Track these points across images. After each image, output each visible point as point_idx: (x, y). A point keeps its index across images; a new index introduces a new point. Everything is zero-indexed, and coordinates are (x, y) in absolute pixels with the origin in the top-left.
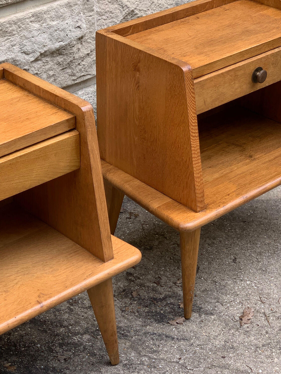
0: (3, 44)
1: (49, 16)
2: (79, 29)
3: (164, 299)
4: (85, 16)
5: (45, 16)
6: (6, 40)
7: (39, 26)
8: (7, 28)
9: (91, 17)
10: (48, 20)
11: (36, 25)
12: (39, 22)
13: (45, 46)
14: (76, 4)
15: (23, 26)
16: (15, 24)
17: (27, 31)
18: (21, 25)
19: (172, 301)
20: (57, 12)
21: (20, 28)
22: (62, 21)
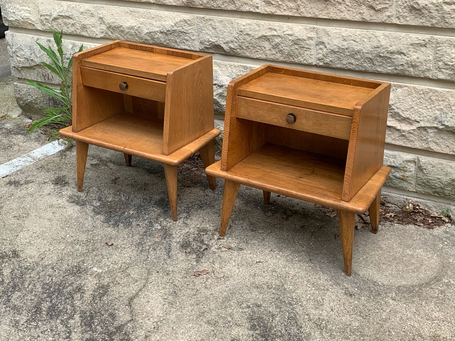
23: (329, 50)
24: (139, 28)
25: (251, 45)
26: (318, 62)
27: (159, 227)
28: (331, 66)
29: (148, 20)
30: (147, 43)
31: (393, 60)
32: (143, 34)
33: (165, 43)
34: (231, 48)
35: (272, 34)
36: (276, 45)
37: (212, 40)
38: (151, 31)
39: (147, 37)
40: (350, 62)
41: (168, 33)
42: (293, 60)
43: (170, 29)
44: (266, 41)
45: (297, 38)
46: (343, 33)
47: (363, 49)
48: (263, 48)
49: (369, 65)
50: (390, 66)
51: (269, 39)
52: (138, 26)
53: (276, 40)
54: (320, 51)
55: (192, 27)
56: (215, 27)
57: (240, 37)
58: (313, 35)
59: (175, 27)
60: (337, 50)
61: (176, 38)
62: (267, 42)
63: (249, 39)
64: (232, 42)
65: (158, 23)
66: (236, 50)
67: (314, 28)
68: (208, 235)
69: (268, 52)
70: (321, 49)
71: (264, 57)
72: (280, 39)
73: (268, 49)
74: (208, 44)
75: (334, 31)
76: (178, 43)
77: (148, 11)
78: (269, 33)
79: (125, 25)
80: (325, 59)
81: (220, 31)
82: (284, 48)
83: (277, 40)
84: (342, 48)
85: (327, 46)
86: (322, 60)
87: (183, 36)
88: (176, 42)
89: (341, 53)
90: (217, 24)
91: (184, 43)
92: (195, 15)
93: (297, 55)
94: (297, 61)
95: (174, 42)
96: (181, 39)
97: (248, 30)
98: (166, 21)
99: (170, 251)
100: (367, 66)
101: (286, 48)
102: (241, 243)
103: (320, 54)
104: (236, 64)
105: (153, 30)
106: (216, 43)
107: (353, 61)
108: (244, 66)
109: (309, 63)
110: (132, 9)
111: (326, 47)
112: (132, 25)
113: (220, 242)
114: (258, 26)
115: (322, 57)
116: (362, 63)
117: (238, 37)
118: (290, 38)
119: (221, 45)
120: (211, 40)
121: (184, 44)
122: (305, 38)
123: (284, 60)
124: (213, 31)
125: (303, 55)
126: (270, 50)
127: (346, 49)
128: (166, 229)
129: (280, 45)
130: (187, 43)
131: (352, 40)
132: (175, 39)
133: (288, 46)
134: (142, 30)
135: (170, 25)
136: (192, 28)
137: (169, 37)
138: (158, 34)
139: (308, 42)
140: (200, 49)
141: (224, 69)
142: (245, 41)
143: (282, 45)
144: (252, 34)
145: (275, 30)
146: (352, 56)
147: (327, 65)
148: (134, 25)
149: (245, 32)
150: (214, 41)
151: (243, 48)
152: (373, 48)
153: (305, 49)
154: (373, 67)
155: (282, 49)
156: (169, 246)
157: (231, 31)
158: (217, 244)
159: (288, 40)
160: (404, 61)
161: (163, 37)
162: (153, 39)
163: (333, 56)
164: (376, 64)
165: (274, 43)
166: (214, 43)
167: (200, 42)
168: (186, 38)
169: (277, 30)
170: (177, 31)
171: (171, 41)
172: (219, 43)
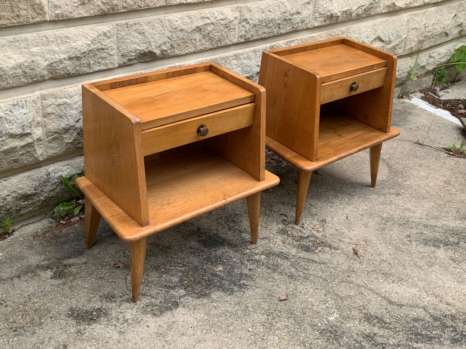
1: (243, 57)
2: (258, 67)
3: (308, 237)
5: (241, 57)
7: (237, 62)
8: (219, 61)
10: (242, 59)
11: (235, 62)
12: (237, 59)
14: (259, 51)
16: (224, 59)
17: (230, 64)
19: (313, 239)
20: (248, 55)
21: (226, 62)
22: (250, 61)
23: (252, 25)
24: (32, 63)
25: (182, 41)
26: (239, 39)
28: (250, 40)
29: (44, 47)
31: (293, 20)
32: (40, 70)
34: (163, 51)
35: (205, 23)
37: (140, 49)
38: (52, 62)
43: (86, 50)
44: (197, 32)
46: (261, 6)
47: (275, 17)
48: (194, 41)
50: (289, 27)
51: (201, 29)
52: (30, 60)
53: (209, 28)
55: (111, 39)
56: (143, 32)
57: (173, 36)
58: (237, 14)
59: (91, 46)
60: (258, 23)
61: (90, 60)
62: (197, 33)
63: (181, 35)
64: (165, 43)
65: (63, 47)
66: (166, 51)
69: (198, 43)
70: (243, 26)
71: (194, 50)
72: (212, 26)
74: (134, 54)
76: (91, 66)
77: (40, 35)
78: (200, 23)
79: (8, 65)
81: (149, 34)
82: (215, 34)
83: (210, 28)
84: (261, 21)
85: (250, 22)
86: (244, 37)
87: (99, 54)
90: (145, 27)
91: (99, 63)
92: (114, 23)
93: (225, 38)
95: (84, 67)
96: (95, 59)
97: (181, 25)
98: (76, 41)
101: (217, 34)
103: (242, 31)
105: (57, 58)
106: (145, 50)
109: (233, 43)
110: (10, 38)
111: (248, 23)
112: (19, 61)
114: (190, 17)
118: (222, 22)
119: (154, 51)
120: (138, 48)
124: (140, 37)
125: (229, 37)
127: (264, 20)
129: (211, 32)
130: (103, 62)
131: (268, 11)
132: (88, 62)
133: (219, 31)
134: (38, 64)
135: (85, 45)
136: (111, 41)
137: (82, 60)
138: (65, 62)
139: (234, 22)
140: (120, 64)
143: (214, 31)
144: (186, 29)
145: (207, 18)
148: (22, 60)
149: (179, 28)
150: (142, 48)
151: (173, 48)
152: (281, 14)
153: (231, 30)
154: (278, 31)
155: (213, 36)
157: (162, 31)
160: (299, 19)
166: (144, 51)
167: (122, 55)
168: (104, 55)
169: (210, 18)
170: (94, 49)
171: (82, 66)
172: (151, 50)
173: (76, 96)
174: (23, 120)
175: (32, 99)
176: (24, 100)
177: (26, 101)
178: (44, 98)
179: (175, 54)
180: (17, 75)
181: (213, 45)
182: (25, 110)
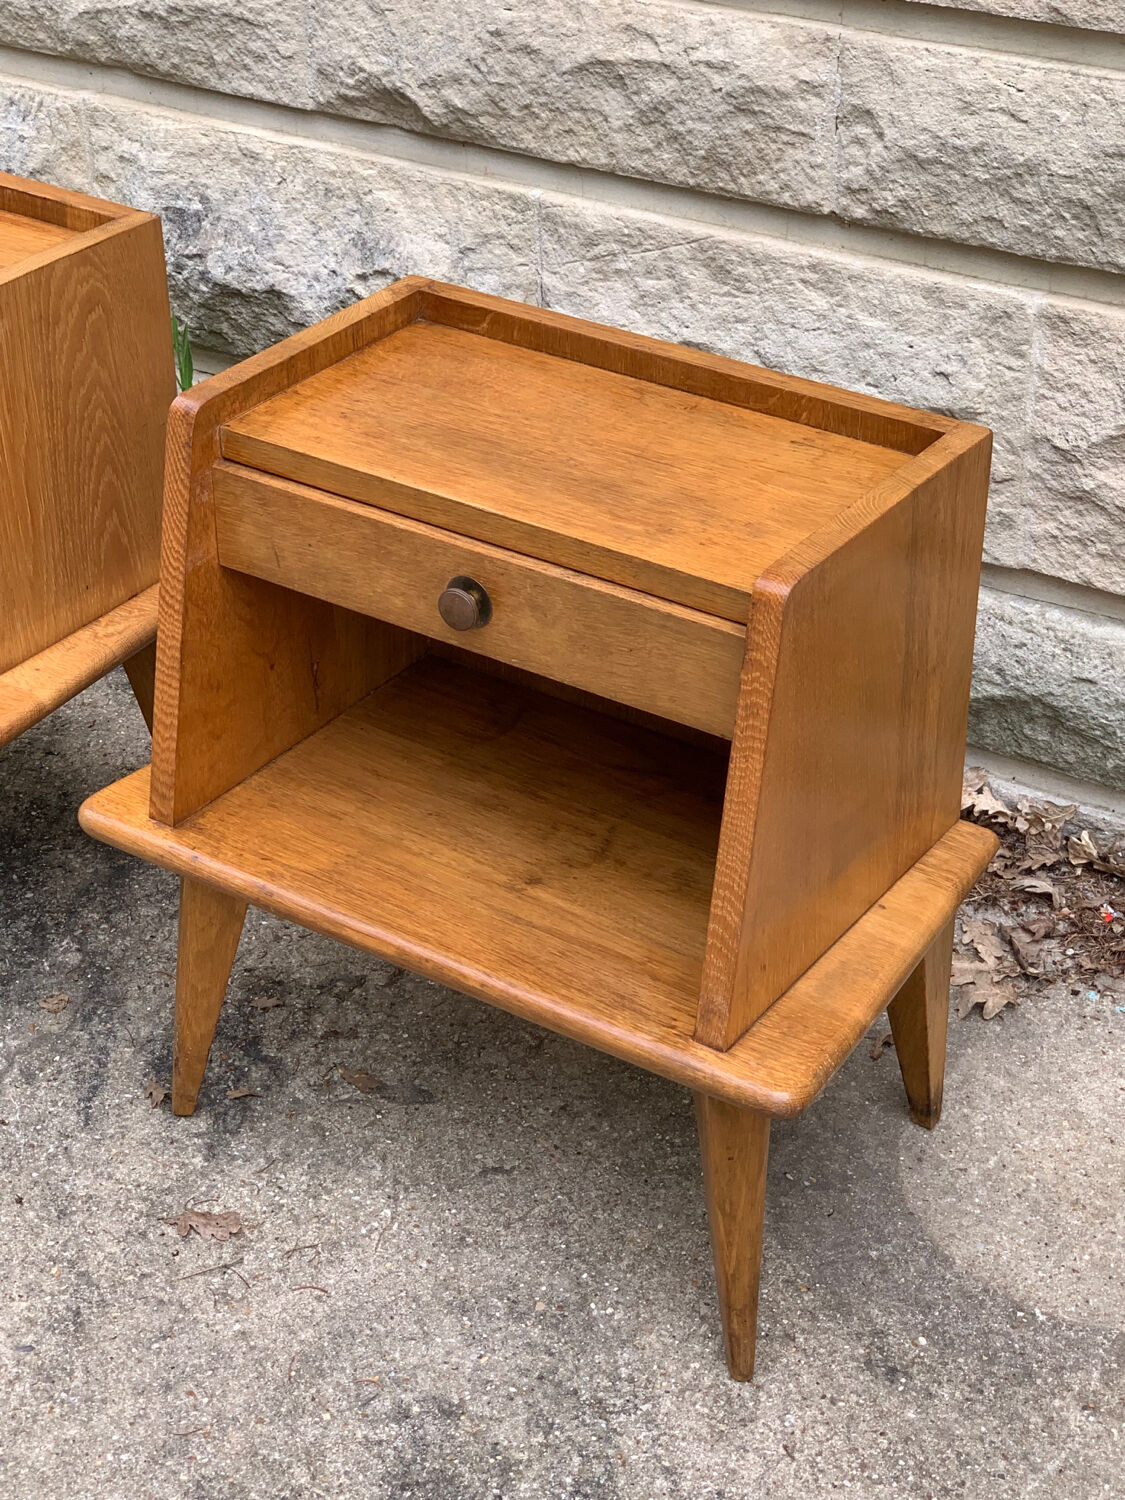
0: (714, 299)
1: (861, 294)
2: (942, 382)
4: (992, 357)
5: (850, 288)
6: (724, 295)
7: (826, 306)
8: (731, 262)
9: (1012, 374)
11: (821, 302)
12: (832, 295)
13: (816, 370)
14: (963, 307)
15: (776, 281)
16: (757, 263)
17: (783, 300)
18: (772, 275)
22: (896, 330)
23: (896, 153)
25: (543, 99)
26: (844, 201)
27: (73, 959)
28: (906, 226)
30: (87, 56)
32: (67, 18)
33: (164, 66)
34: (452, 109)
35: (636, 56)
36: (656, 109)
37: (367, 67)
38: (99, 6)
39: (83, 31)
40: (992, 212)
41: (173, 18)
42: (731, 186)
44: (611, 85)
45: (747, 85)
46: (960, 75)
47: (1052, 157)
48: (597, 120)
49: (1081, 235)
51: (621, 77)
53: (653, 85)
54: (855, 150)
56: (383, 6)
57: (490, 61)
58: (821, 71)
60: (931, 153)
61: (212, 45)
62: (612, 92)
63: (531, 71)
64: (457, 80)
66: (474, 117)
67: (828, 39)
68: (284, 1013)
69: (618, 138)
70: (859, 141)
71: (604, 161)
72: (672, 83)
73: (620, 123)
74: (351, 81)
75: (919, 63)
76: (222, 70)
78: (621, 53)
80: (877, 193)
81: (404, 23)
82: (690, 124)
83: (660, 87)
84: (955, 148)
85: (887, 131)
86: (864, 197)
87: (240, 36)
88: (213, 64)
89: (951, 167)
91: (246, 67)
93: (748, 162)
94: (748, 193)
95: (200, 64)
96: (231, 51)
97: (528, 30)
99: (95, 1088)
100: (1070, 238)
101: (698, 126)
102: (427, 1063)
103: (857, 164)
104: (479, 183)
106: (384, 80)
107: (1003, 209)
108: (511, 197)
111: (881, 136)
113: (336, 1050)
115: (864, 181)
116: (1045, 225)
117: (483, 60)
118: (718, 80)
119: (408, 92)
120: (362, 62)
121: (245, 74)
122: (787, 84)
123: (692, 182)
124: (373, 23)
125: (777, 167)
126: (628, 128)
127: (975, 151)
128: (102, 970)
129: (671, 108)
130: (259, 69)
131: (1003, 110)
132: (205, 49)
133: (708, 116)
137: (180, 36)
138: (131, 20)
139: (801, 105)
140: (319, 103)
141: (423, 203)
142: (514, 80)
143: (684, 109)
144: (548, 52)
145: (648, 35)
146: (1000, 185)
147: (885, 220)
149: (514, 36)
150: (375, 69)
151: (504, 114)
152: (1096, 158)
153: (785, 138)
154: (1095, 244)
155: (681, 129)
156: (98, 1061)
157: (452, 27)
158: (318, 1062)
159: (707, 90)
161: (151, 34)
162: (111, 41)
163: (914, 181)
164: (1109, 235)
165: (647, 99)
166: (379, 79)
167: (318, 70)
168: (255, 45)
169: (659, 40)
170: (213, 11)
171: (187, 57)
172: (399, 84)
173: (166, 149)
174: (12, 154)
175: (58, 105)
176: (37, 99)
177: (41, 104)
178: (93, 117)
179: (522, 146)
180: (21, 13)
181: (694, 175)
182: (26, 128)
